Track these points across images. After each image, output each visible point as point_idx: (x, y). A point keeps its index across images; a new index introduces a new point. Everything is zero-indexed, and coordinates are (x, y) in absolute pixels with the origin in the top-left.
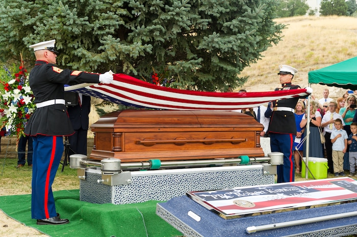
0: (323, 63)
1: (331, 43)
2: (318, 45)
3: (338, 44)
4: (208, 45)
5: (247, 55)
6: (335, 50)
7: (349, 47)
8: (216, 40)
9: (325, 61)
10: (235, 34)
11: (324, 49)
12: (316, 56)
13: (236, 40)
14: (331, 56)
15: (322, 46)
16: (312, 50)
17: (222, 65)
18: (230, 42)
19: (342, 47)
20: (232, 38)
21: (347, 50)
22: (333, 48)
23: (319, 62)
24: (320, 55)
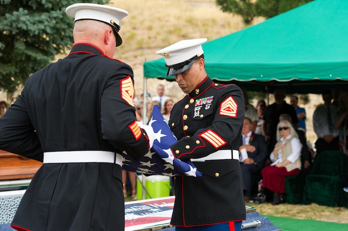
0: (149, 48)
1: (159, 19)
2: (142, 22)
3: (167, 21)
4: (11, 26)
5: (62, 39)
6: (165, 29)
7: (184, 26)
8: (23, 18)
9: (153, 45)
10: (47, 10)
11: (150, 28)
12: (139, 38)
13: (49, 20)
14: (160, 38)
15: (147, 24)
16: (134, 28)
17: (29, 53)
18: (41, 22)
19: (174, 25)
20: (44, 16)
21: (180, 30)
22: (162, 27)
23: (144, 46)
24: (145, 37)
